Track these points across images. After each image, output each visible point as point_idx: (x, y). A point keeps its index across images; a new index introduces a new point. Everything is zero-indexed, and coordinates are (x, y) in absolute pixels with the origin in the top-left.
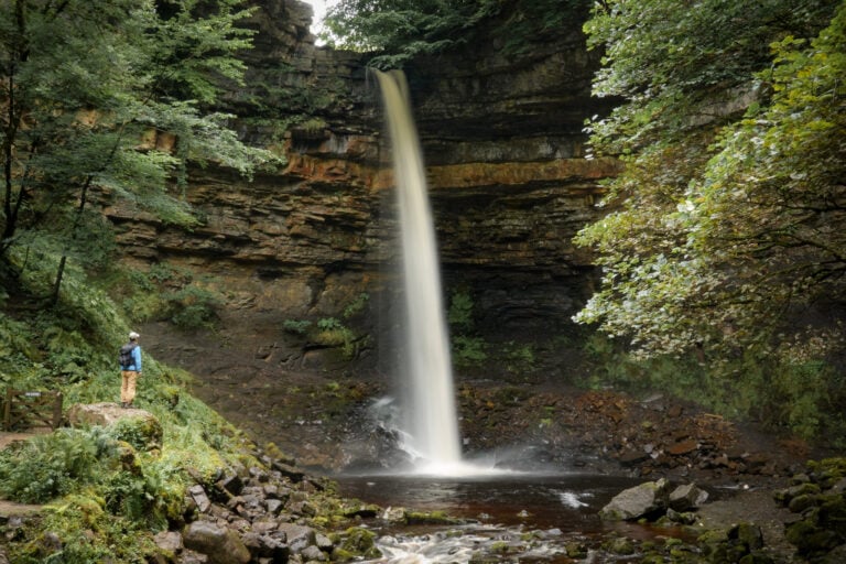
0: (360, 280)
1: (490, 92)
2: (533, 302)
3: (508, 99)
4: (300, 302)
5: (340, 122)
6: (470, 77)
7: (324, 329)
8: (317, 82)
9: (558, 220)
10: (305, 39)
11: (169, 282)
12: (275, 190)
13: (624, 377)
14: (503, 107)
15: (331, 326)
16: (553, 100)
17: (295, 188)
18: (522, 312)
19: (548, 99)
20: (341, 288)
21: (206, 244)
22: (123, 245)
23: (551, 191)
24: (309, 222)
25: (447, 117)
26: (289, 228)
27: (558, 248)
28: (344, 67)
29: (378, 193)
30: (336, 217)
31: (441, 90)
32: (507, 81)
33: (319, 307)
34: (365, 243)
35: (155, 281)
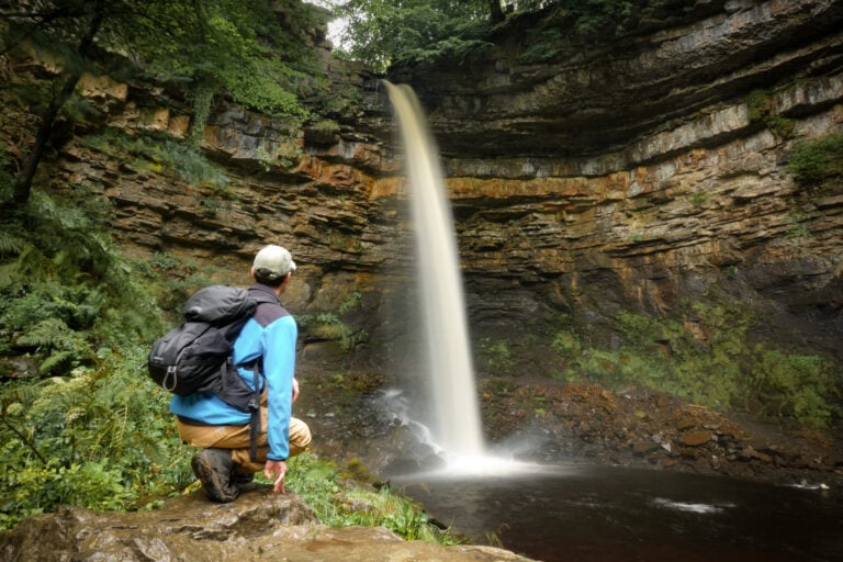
0: (353, 281)
1: (489, 110)
2: (502, 304)
3: (505, 118)
4: (299, 298)
5: (350, 128)
6: (472, 95)
7: (323, 323)
8: (331, 87)
9: (531, 233)
10: (322, 44)
11: (173, 271)
12: (283, 188)
13: (597, 371)
14: (499, 125)
15: (329, 320)
16: (546, 121)
17: (302, 188)
18: (495, 312)
19: (542, 120)
20: (336, 286)
21: (213, 236)
22: (125, 230)
23: (529, 207)
24: (313, 222)
25: (448, 132)
26: (293, 227)
27: (530, 257)
28: (357, 76)
29: (377, 200)
30: (337, 219)
31: (445, 105)
32: (505, 101)
33: (317, 303)
34: (360, 246)
35: (158, 269)
